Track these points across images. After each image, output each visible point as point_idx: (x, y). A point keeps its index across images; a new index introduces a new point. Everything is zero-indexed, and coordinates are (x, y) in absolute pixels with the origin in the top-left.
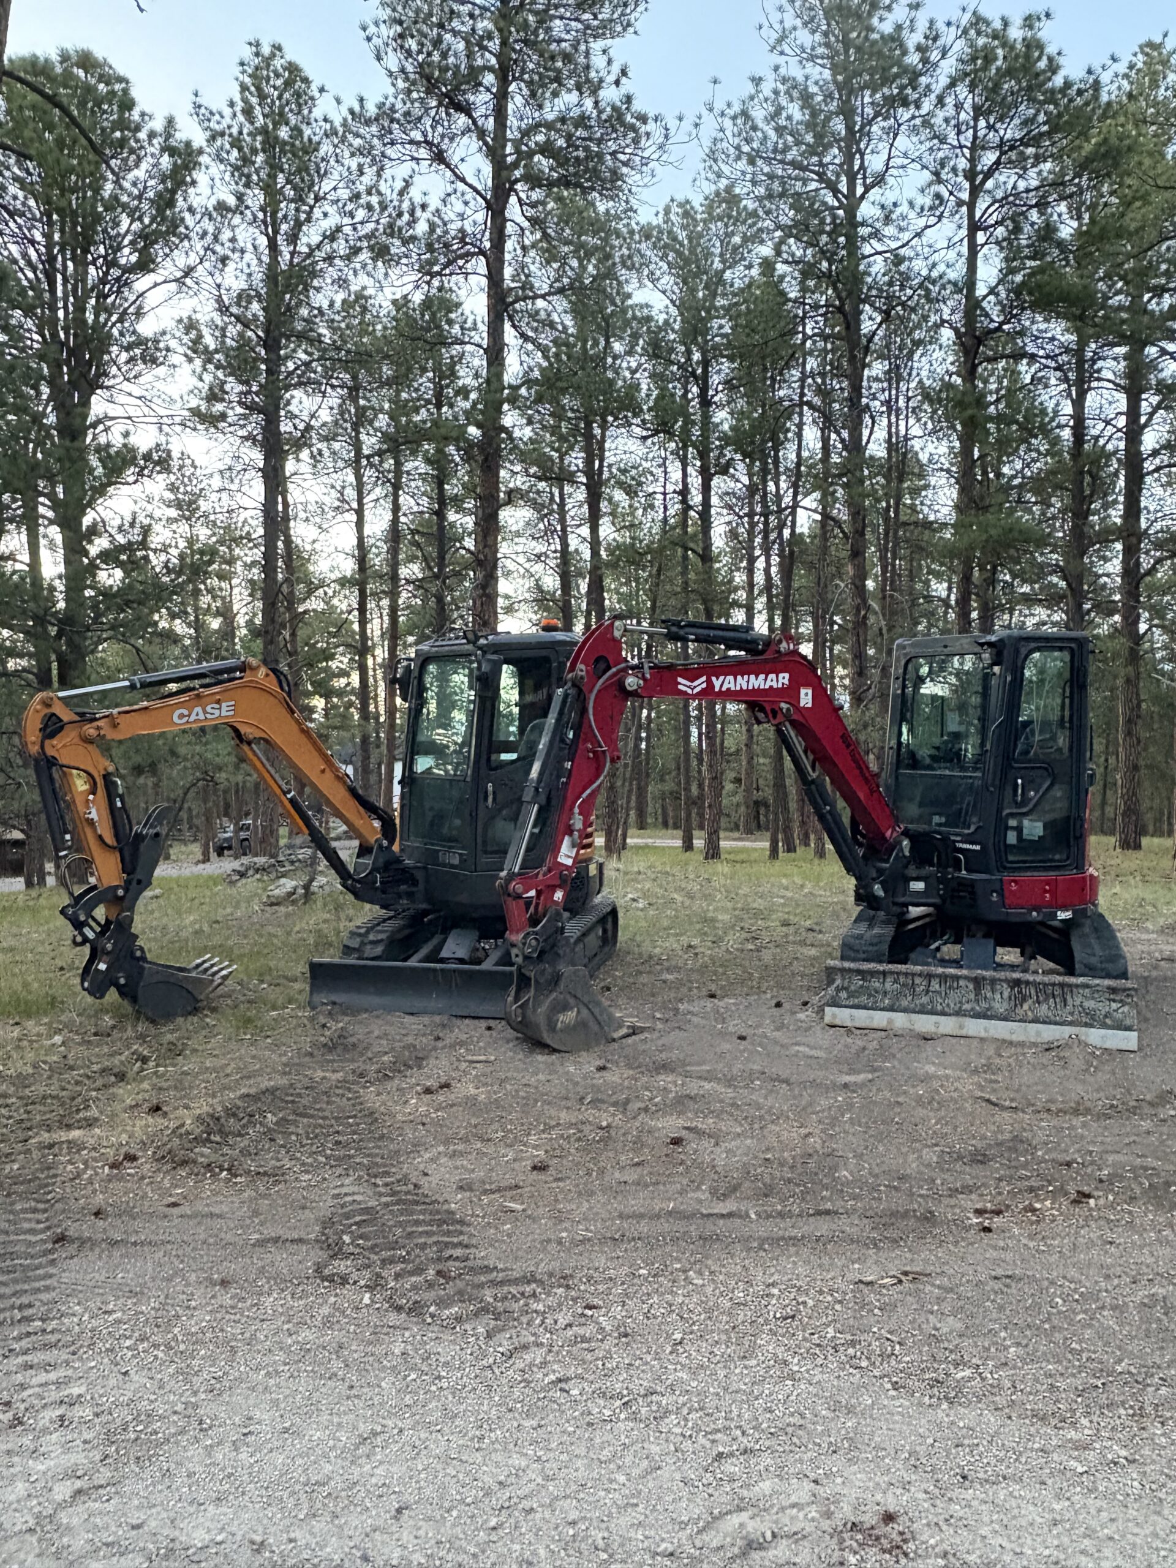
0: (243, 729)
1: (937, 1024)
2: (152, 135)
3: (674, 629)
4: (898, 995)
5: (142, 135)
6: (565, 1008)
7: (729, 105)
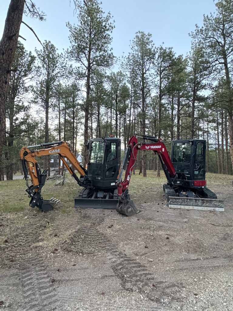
0: (62, 154)
1: (189, 208)
2: (27, 54)
3: (145, 137)
4: (182, 202)
5: (25, 54)
6: (129, 208)
7: (126, 57)
